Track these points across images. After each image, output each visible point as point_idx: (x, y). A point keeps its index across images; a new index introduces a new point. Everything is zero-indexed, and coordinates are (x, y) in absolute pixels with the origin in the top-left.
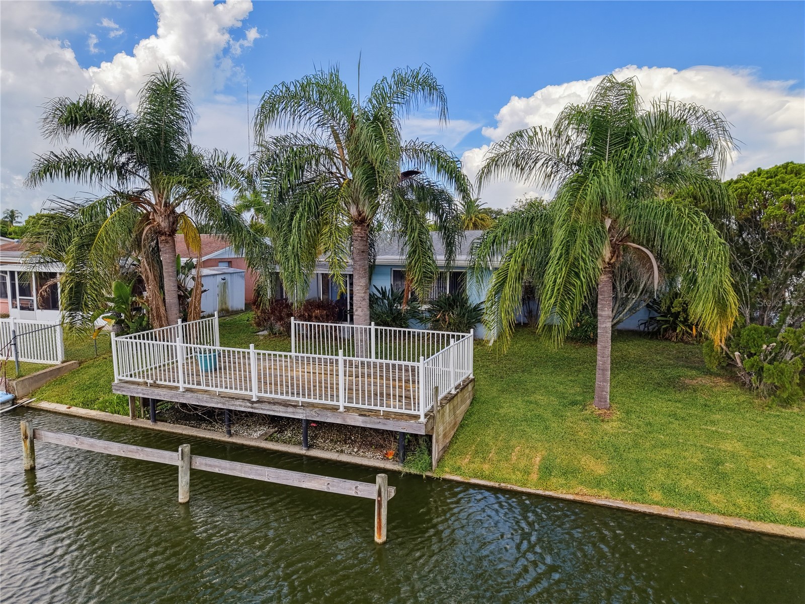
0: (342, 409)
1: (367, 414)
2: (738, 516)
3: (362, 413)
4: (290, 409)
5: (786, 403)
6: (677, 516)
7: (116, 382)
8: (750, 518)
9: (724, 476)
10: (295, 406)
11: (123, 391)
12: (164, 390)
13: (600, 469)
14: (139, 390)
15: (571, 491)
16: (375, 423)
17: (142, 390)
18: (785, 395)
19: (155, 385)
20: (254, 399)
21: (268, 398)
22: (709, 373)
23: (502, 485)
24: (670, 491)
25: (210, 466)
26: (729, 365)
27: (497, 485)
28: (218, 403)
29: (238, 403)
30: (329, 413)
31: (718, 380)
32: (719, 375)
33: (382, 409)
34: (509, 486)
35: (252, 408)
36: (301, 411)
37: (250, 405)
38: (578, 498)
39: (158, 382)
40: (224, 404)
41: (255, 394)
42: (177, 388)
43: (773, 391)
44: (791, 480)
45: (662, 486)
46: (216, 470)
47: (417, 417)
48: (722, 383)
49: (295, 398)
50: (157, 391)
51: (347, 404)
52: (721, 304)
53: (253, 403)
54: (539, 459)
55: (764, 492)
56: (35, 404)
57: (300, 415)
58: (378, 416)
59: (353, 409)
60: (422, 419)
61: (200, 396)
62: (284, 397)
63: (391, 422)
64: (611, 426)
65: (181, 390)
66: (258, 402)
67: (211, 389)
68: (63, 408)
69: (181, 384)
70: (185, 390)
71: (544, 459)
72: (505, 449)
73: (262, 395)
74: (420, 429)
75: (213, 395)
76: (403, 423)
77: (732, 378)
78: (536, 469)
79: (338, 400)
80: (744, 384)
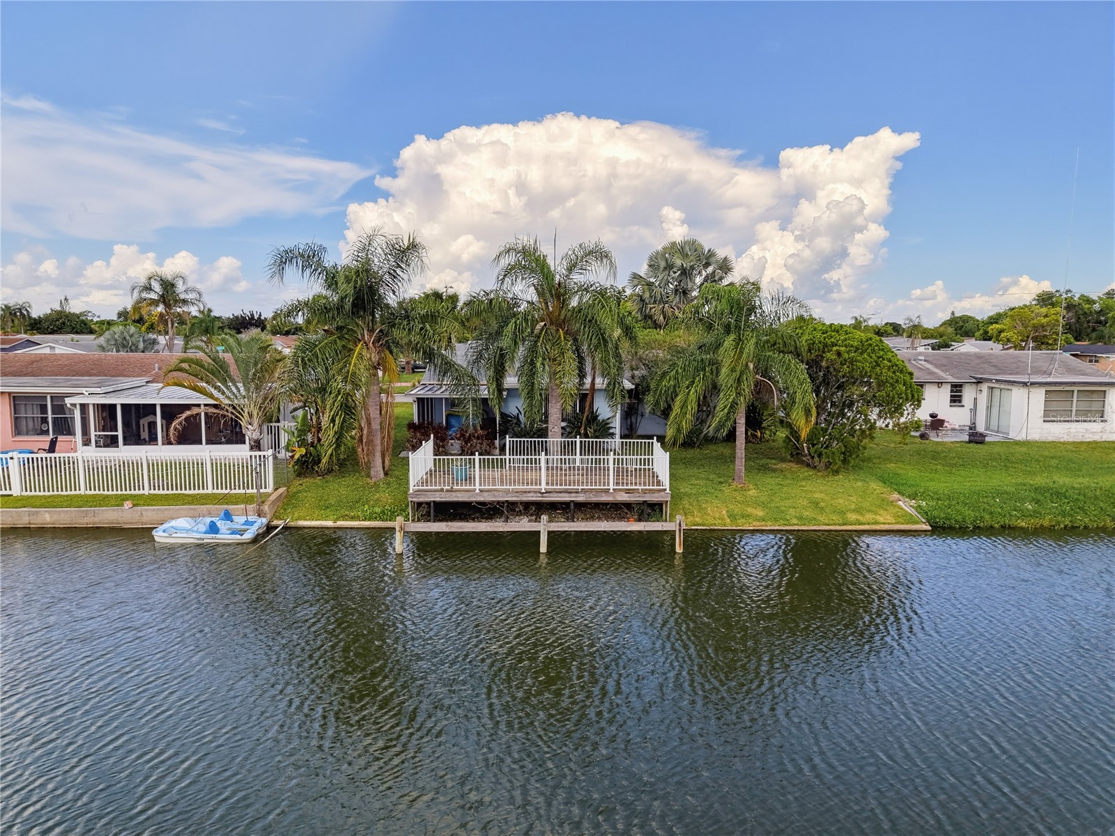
0: (611, 491)
1: (632, 492)
2: (835, 524)
3: (628, 491)
4: (573, 495)
5: (836, 472)
7: (411, 491)
8: (840, 525)
9: (822, 509)
10: (577, 492)
11: (418, 498)
12: (462, 492)
13: (761, 514)
14: (436, 495)
15: (751, 525)
16: (636, 497)
17: (440, 495)
18: (835, 468)
19: (451, 491)
20: (543, 491)
21: (554, 489)
22: (783, 460)
24: (800, 518)
26: (798, 454)
27: (707, 528)
28: (512, 497)
29: (530, 495)
30: (604, 495)
31: (791, 464)
32: (790, 461)
33: (640, 488)
35: (542, 497)
36: (581, 495)
37: (540, 495)
38: (755, 528)
39: (454, 488)
40: (518, 497)
41: (543, 487)
42: (474, 490)
43: (828, 467)
44: (853, 507)
45: (796, 517)
46: (566, 529)
47: (665, 490)
48: (794, 466)
49: (576, 487)
50: (454, 494)
51: (615, 487)
52: (808, 412)
53: (543, 493)
54: (724, 512)
55: (843, 513)
56: (292, 524)
57: (581, 498)
58: (639, 493)
59: (620, 490)
60: (668, 491)
61: (496, 493)
62: (568, 487)
63: (648, 495)
64: (753, 492)
65: (477, 491)
66: (546, 492)
67: (505, 487)
68: (330, 523)
69: (477, 487)
70: (481, 491)
71: (727, 512)
72: (700, 509)
73: (550, 487)
74: (667, 497)
75: (507, 492)
76: (656, 495)
77: (799, 462)
78: (726, 516)
79: (608, 485)
80: (808, 465)
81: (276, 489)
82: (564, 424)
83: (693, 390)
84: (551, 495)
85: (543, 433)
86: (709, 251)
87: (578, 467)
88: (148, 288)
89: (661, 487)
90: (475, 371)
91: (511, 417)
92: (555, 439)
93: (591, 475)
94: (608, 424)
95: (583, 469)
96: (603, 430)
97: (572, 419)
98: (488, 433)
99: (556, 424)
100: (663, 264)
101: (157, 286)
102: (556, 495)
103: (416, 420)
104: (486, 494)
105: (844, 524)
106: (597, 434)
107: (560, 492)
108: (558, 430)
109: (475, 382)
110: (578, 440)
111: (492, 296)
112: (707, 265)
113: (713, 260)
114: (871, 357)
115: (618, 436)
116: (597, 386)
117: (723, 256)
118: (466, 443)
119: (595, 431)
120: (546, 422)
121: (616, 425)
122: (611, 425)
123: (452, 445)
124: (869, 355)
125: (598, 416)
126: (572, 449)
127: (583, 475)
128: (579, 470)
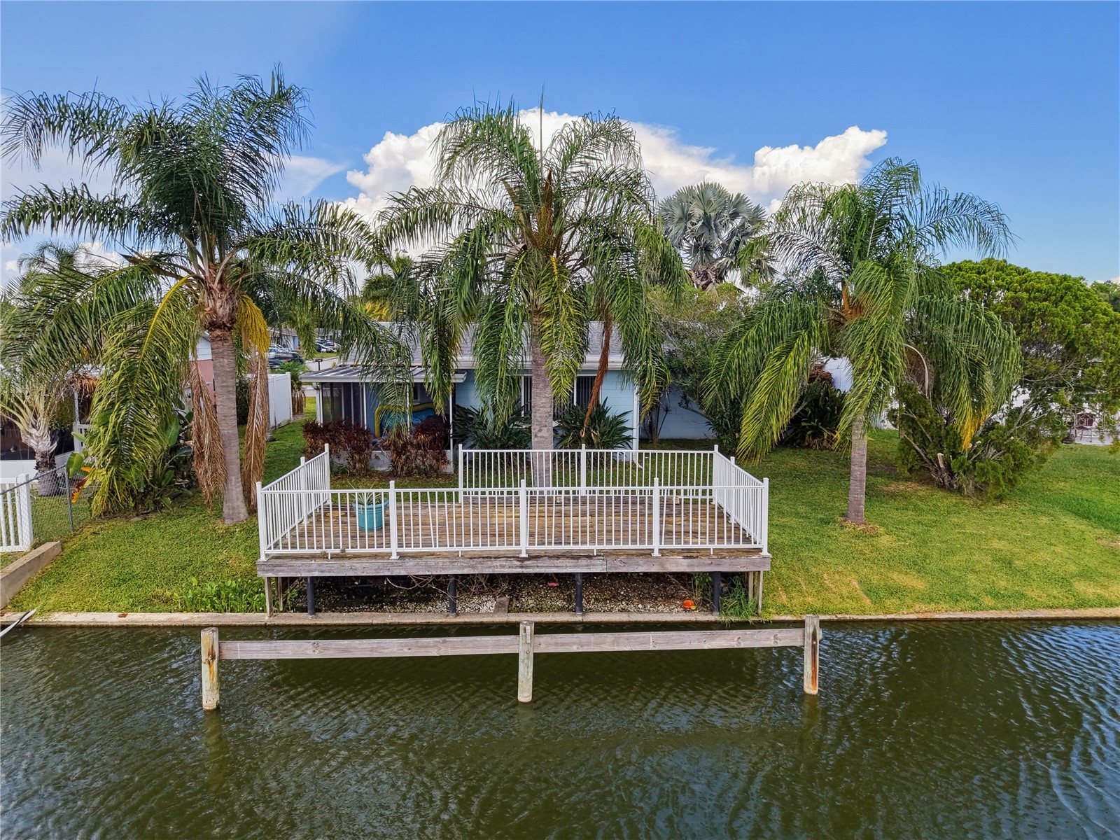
0: (656, 553)
1: (695, 555)
2: (1063, 607)
3: (688, 554)
4: (583, 562)
6: (1015, 616)
7: (263, 558)
8: (1072, 607)
10: (589, 557)
11: (279, 571)
12: (364, 560)
13: (919, 584)
14: (314, 567)
15: (912, 610)
16: (705, 565)
17: (320, 565)
19: (342, 557)
20: (524, 555)
21: (546, 551)
23: (839, 616)
25: (563, 644)
27: (833, 617)
28: (464, 567)
29: (497, 563)
30: (641, 560)
32: (907, 480)
33: (713, 547)
34: (848, 617)
35: (522, 567)
36: (599, 562)
37: (518, 563)
38: (921, 616)
39: (349, 551)
40: (473, 567)
41: (524, 547)
42: (389, 555)
43: (979, 490)
44: (1074, 568)
46: (574, 649)
47: (760, 550)
48: (923, 491)
49: (588, 547)
50: (348, 563)
51: (663, 546)
53: (523, 560)
54: (855, 583)
55: (1065, 581)
56: (39, 620)
57: (598, 567)
58: (709, 556)
59: (672, 551)
60: (765, 553)
61: (431, 561)
62: (571, 547)
63: (727, 561)
64: (885, 540)
65: (394, 557)
66: (530, 558)
67: (448, 549)
68: (112, 618)
69: (394, 549)
70: (402, 556)
71: (860, 582)
72: (811, 578)
73: (536, 547)
74: (764, 564)
75: (454, 557)
76: (743, 560)
77: (928, 481)
78: (861, 593)
79: (650, 542)
80: (942, 486)
81: (35, 547)
82: (555, 424)
83: (791, 361)
84: (540, 562)
85: (523, 439)
86: (738, 195)
87: (584, 498)
88: (41, 261)
89: (752, 546)
90: (405, 333)
91: (472, 413)
92: (542, 450)
93: (609, 514)
94: (622, 422)
95: (592, 502)
96: (613, 433)
97: (567, 416)
98: (435, 439)
99: (543, 426)
100: (678, 212)
101: (53, 261)
102: (547, 562)
103: (320, 420)
104: (410, 563)
105: (1081, 606)
106: (606, 439)
107: (558, 557)
108: (547, 433)
109: (403, 353)
110: (583, 451)
111: (432, 200)
112: (734, 215)
113: (743, 208)
114: (1074, 308)
115: (635, 443)
116: (610, 366)
117: (754, 205)
118: (399, 454)
119: (602, 434)
120: (528, 420)
121: (633, 424)
122: (625, 425)
123: (377, 458)
124: (1069, 304)
125: (606, 412)
126: (573, 468)
127: (592, 515)
128: (584, 503)
